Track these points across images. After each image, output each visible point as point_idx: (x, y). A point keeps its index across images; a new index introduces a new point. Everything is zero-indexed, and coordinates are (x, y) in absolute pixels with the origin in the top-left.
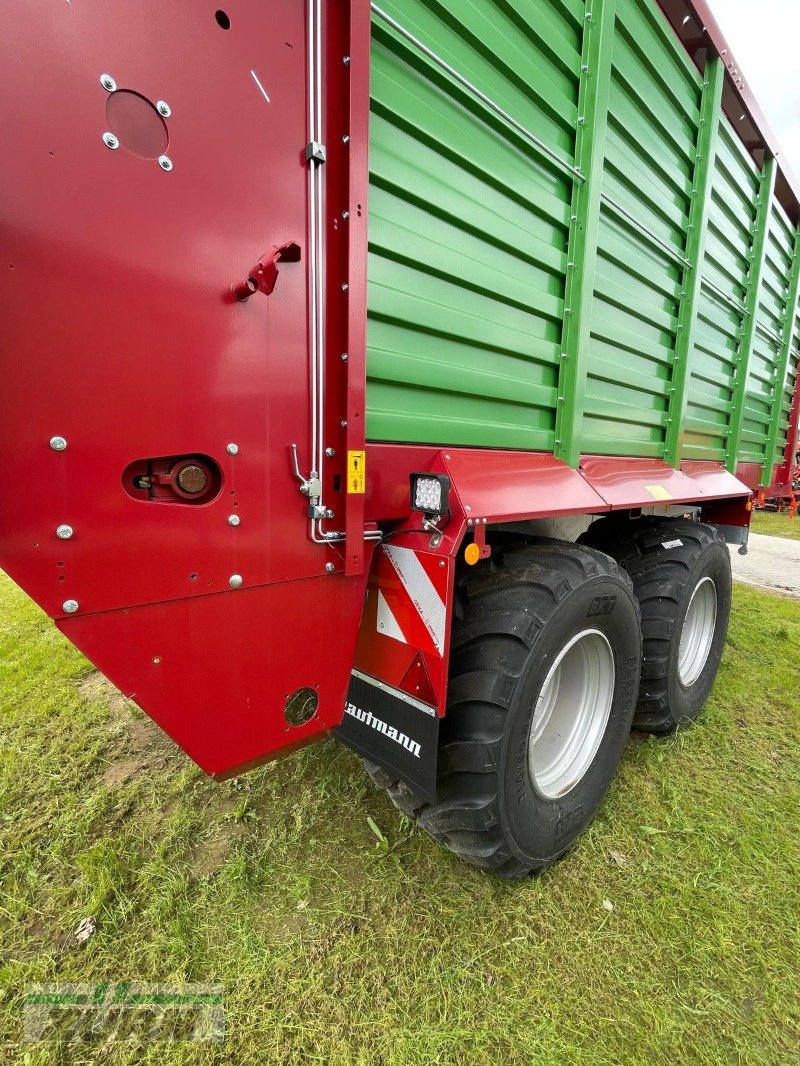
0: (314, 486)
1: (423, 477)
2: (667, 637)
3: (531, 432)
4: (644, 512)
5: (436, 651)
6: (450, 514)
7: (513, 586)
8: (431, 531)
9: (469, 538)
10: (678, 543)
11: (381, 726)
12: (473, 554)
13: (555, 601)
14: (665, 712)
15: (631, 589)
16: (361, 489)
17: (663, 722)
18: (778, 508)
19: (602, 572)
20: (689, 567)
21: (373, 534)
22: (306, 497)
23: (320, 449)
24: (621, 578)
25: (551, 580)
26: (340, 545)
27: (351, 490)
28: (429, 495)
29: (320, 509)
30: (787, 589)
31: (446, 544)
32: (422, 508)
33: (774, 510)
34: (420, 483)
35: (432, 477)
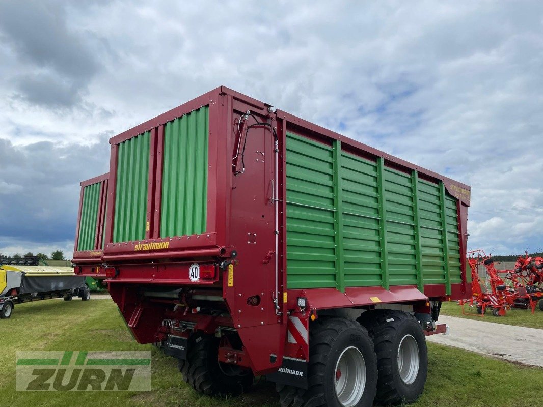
0: (276, 301)
1: (300, 298)
2: (389, 357)
3: (328, 282)
4: (376, 308)
5: (306, 343)
6: (307, 307)
7: (326, 330)
8: (303, 312)
9: (312, 313)
10: (392, 319)
11: (290, 372)
12: (313, 318)
13: (338, 334)
14: (394, 391)
15: (367, 334)
16: (286, 302)
17: (395, 396)
18: (527, 306)
19: (354, 326)
20: (396, 329)
21: (288, 313)
22: (275, 303)
23: (277, 292)
24: (362, 329)
25: (337, 327)
26: (282, 316)
27: (284, 302)
28: (302, 302)
29: (278, 307)
30: (501, 355)
31: (306, 315)
32: (300, 306)
33: (524, 308)
34: (300, 299)
35: (302, 298)
